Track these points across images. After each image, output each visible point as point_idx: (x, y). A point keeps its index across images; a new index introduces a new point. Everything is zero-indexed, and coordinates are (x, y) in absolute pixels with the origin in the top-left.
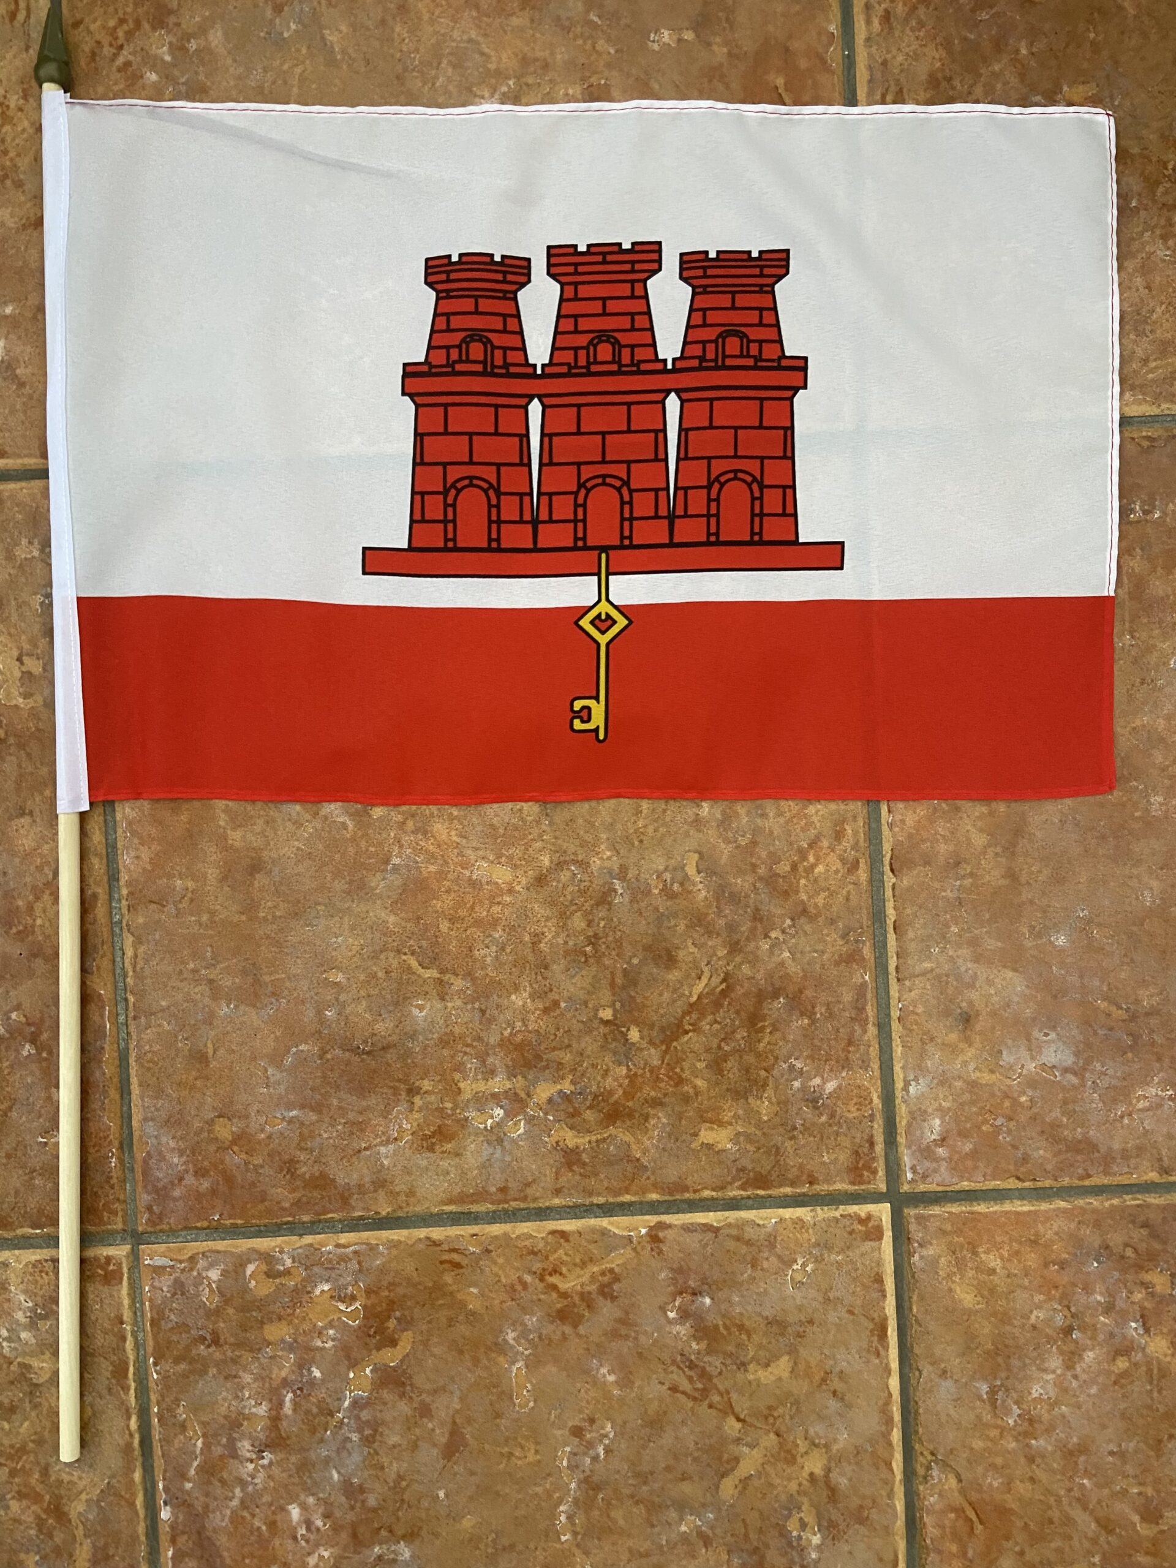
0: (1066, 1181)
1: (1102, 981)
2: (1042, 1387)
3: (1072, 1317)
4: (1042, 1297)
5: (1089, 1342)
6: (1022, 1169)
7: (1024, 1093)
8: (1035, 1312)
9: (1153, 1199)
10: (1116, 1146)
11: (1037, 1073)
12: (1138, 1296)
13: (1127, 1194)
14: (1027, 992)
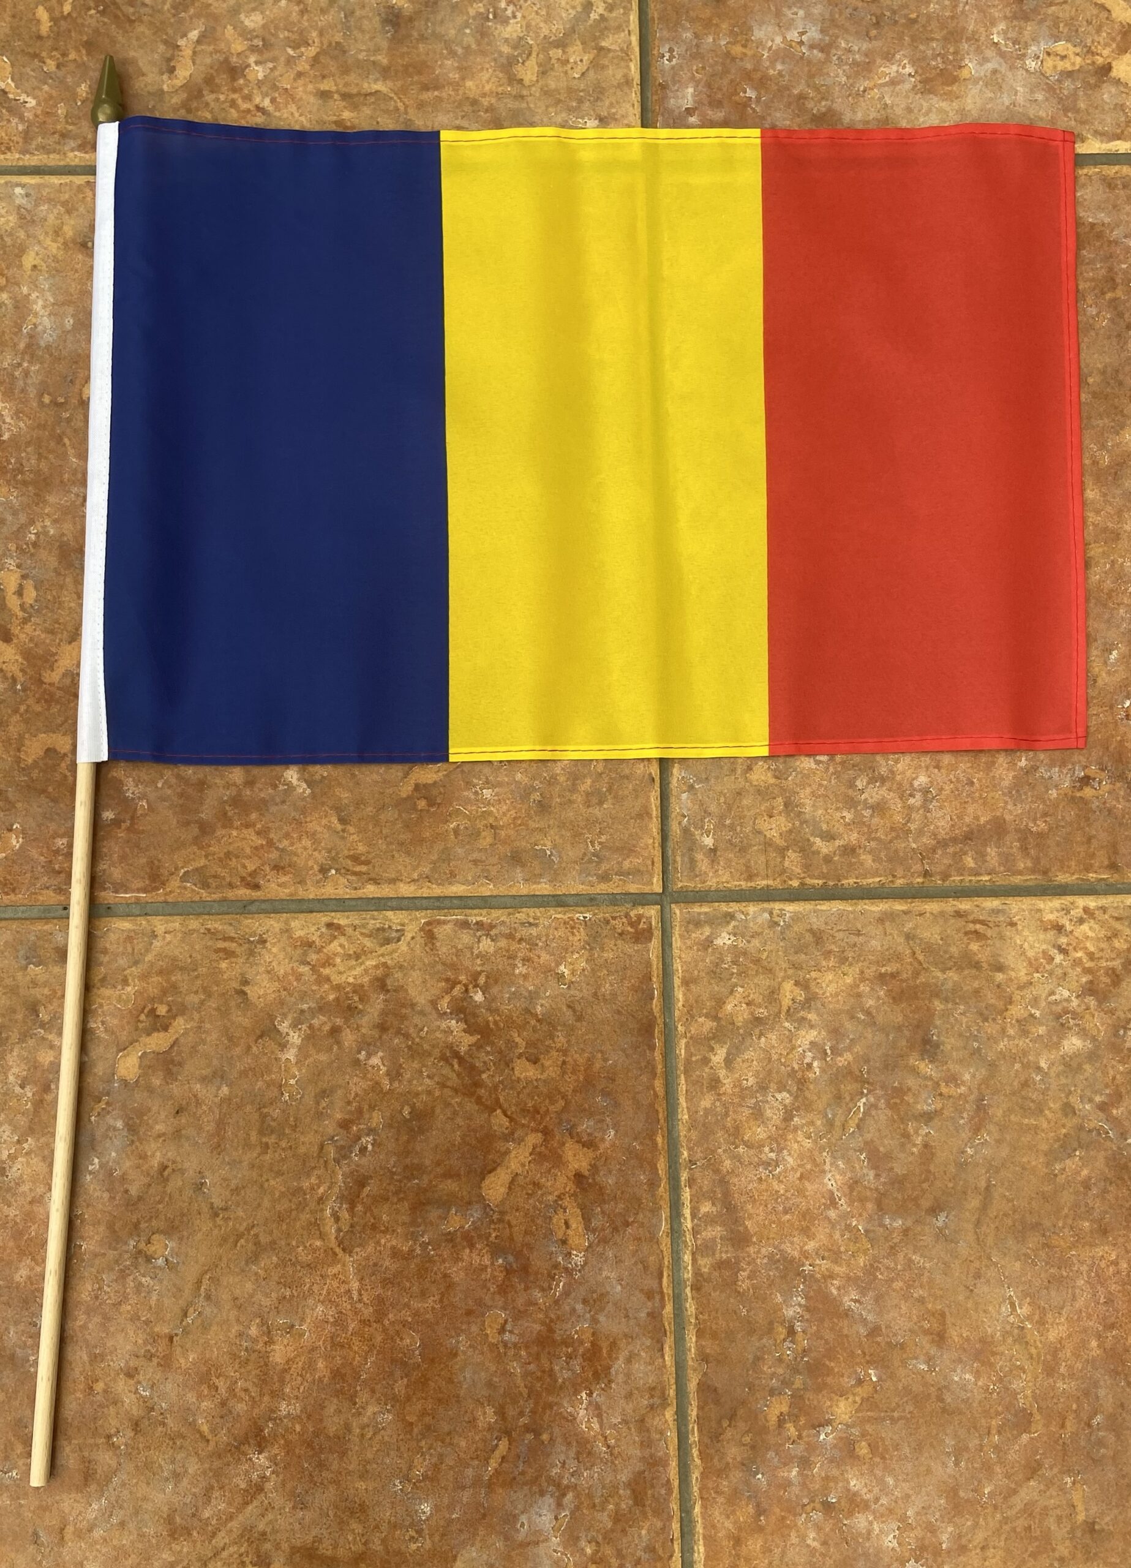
0: (674, 1506)
1: (468, 1466)
2: (887, 1535)
3: (813, 1502)
4: (793, 1534)
5: (840, 1484)
6: (660, 1552)
7: (583, 1549)
8: (809, 1542)
9: (693, 1412)
10: (638, 1453)
11: (562, 1535)
12: (791, 1430)
13: (687, 1438)
14: (478, 1544)
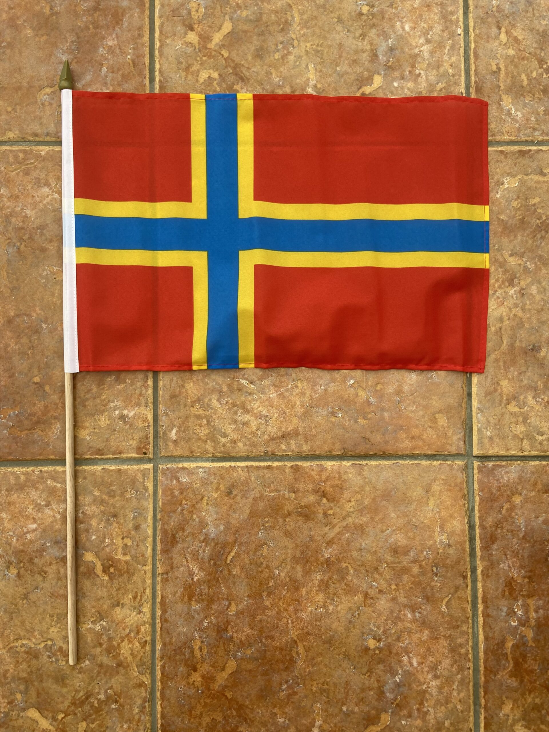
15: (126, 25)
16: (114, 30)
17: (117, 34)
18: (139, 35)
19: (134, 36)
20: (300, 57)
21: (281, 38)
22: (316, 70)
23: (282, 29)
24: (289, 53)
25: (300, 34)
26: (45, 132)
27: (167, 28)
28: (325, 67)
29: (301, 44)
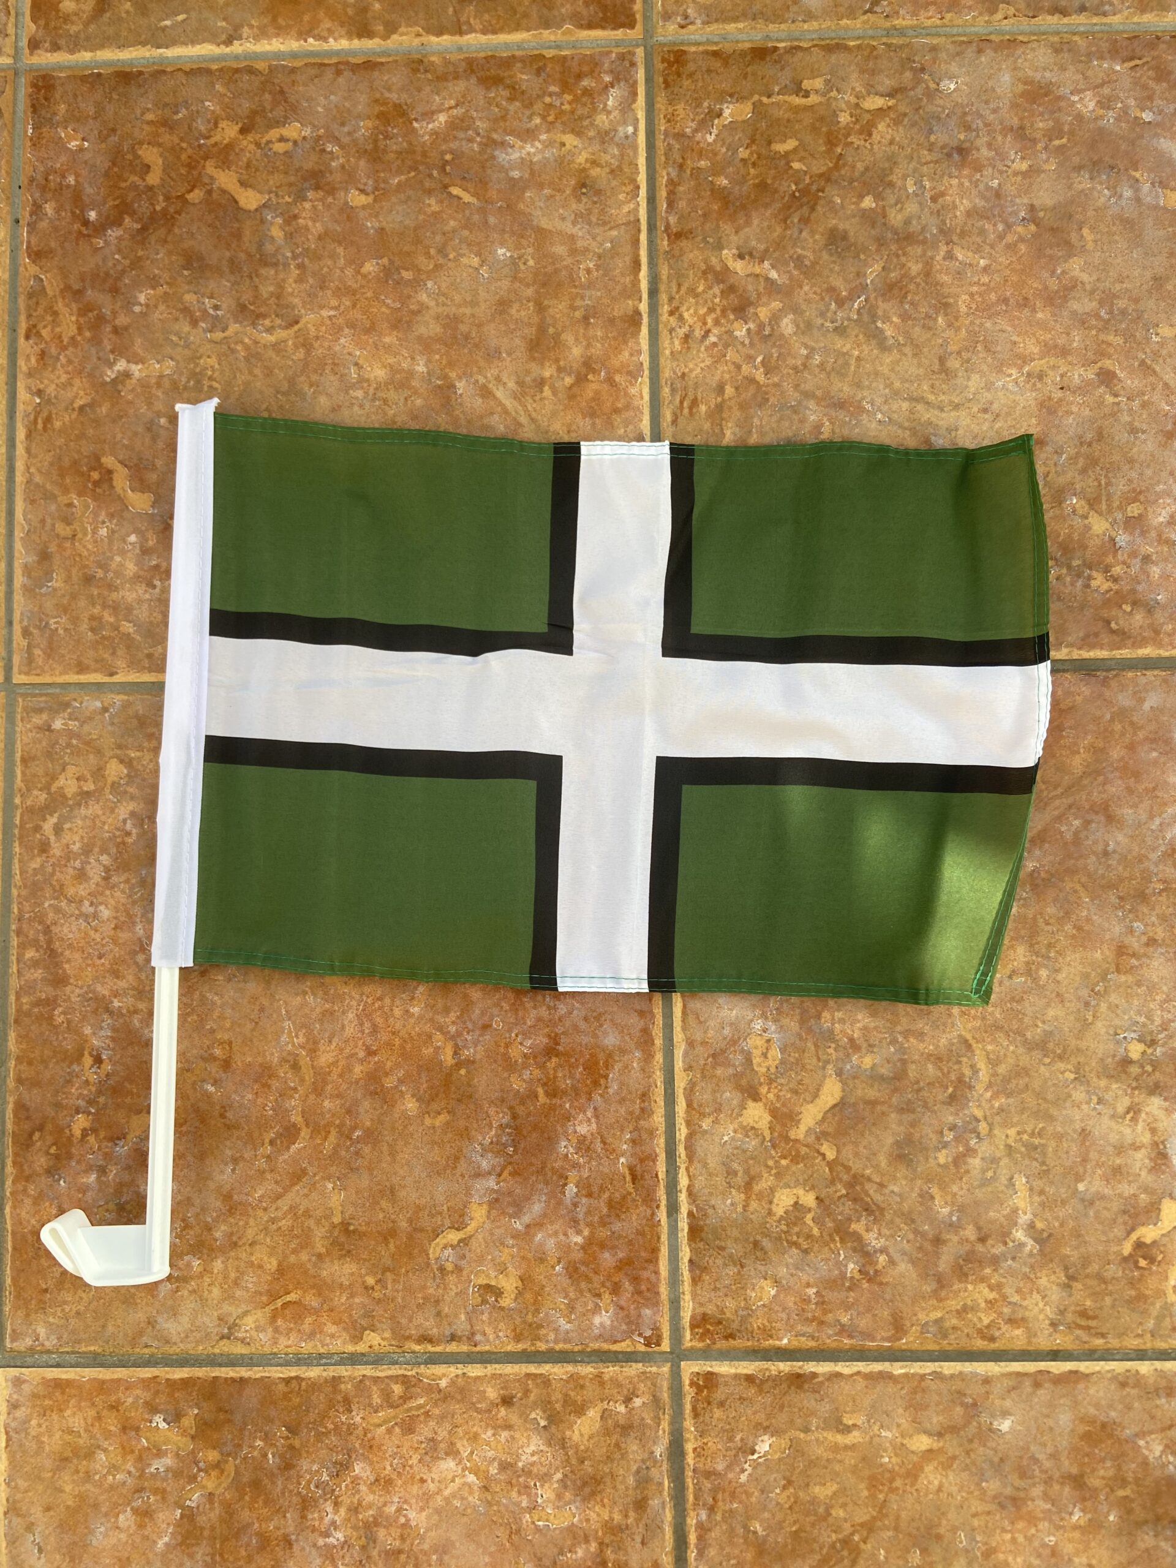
15: (614, 1087)
16: (590, 1099)
17: (595, 1109)
18: (643, 1110)
19: (631, 1113)
20: (995, 1161)
21: (951, 1118)
22: (1031, 1189)
23: (952, 1098)
24: (970, 1152)
25: (992, 1107)
26: (447, 1333)
27: (704, 1095)
28: (1052, 1183)
29: (996, 1132)
